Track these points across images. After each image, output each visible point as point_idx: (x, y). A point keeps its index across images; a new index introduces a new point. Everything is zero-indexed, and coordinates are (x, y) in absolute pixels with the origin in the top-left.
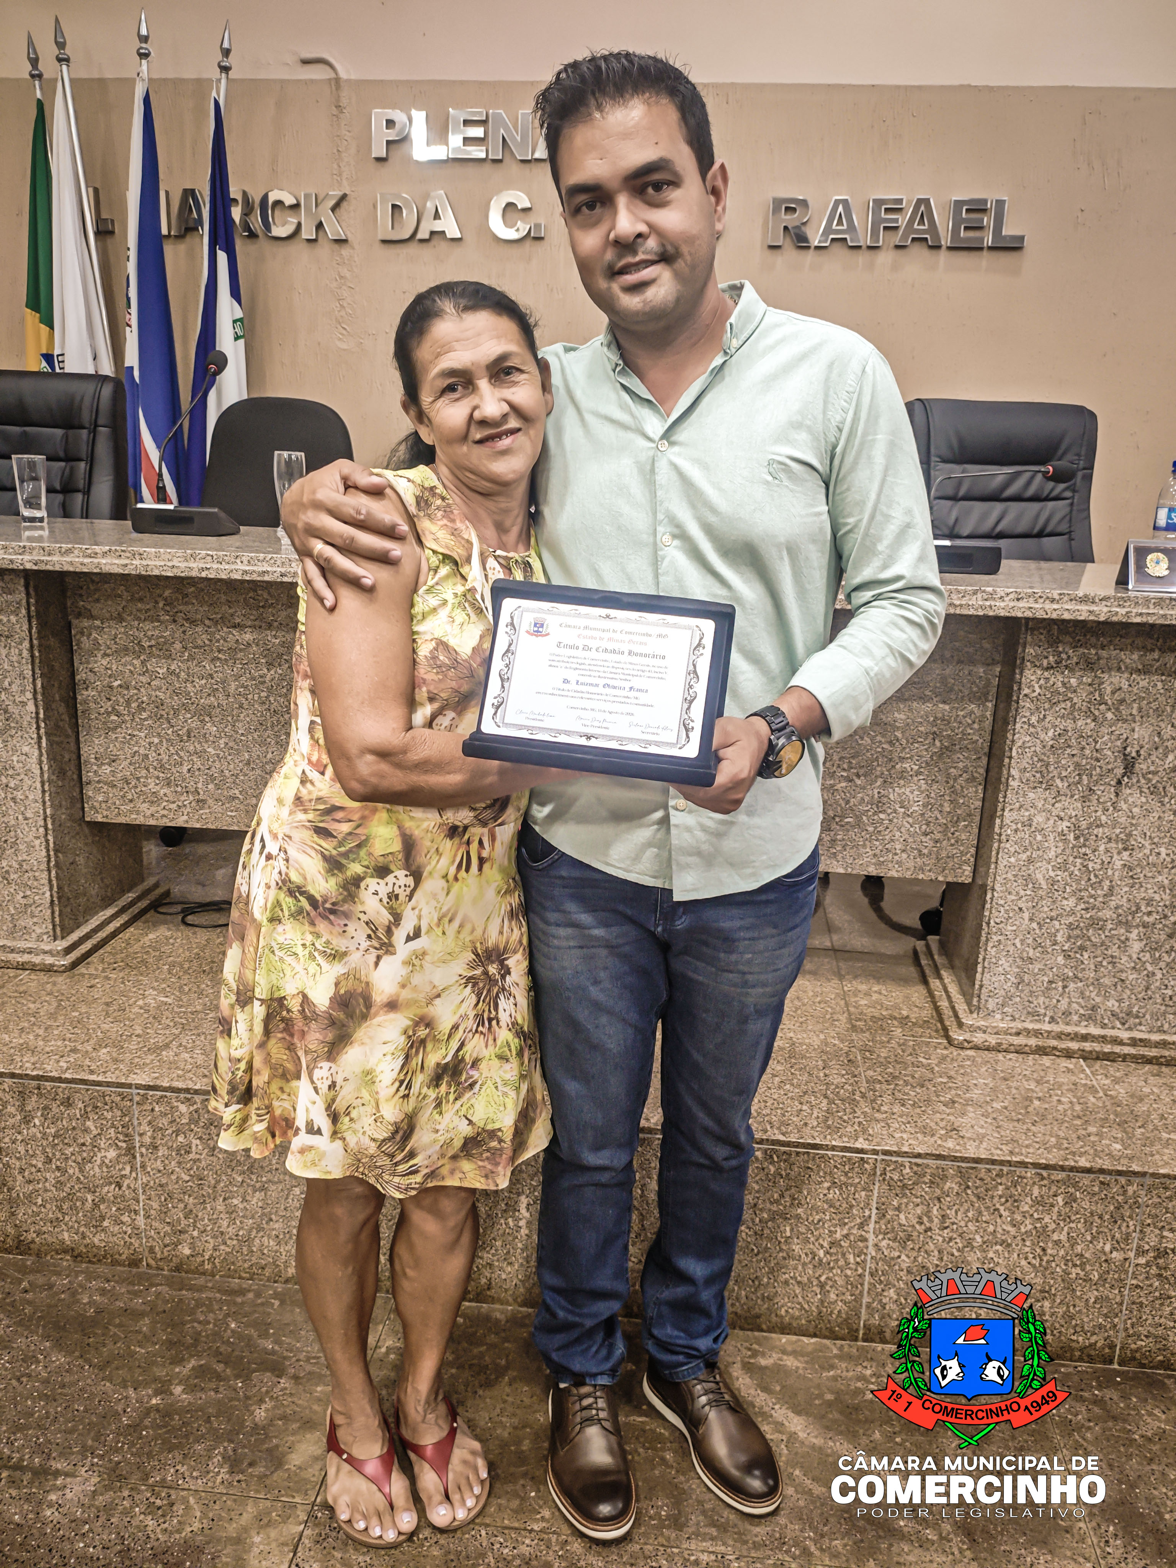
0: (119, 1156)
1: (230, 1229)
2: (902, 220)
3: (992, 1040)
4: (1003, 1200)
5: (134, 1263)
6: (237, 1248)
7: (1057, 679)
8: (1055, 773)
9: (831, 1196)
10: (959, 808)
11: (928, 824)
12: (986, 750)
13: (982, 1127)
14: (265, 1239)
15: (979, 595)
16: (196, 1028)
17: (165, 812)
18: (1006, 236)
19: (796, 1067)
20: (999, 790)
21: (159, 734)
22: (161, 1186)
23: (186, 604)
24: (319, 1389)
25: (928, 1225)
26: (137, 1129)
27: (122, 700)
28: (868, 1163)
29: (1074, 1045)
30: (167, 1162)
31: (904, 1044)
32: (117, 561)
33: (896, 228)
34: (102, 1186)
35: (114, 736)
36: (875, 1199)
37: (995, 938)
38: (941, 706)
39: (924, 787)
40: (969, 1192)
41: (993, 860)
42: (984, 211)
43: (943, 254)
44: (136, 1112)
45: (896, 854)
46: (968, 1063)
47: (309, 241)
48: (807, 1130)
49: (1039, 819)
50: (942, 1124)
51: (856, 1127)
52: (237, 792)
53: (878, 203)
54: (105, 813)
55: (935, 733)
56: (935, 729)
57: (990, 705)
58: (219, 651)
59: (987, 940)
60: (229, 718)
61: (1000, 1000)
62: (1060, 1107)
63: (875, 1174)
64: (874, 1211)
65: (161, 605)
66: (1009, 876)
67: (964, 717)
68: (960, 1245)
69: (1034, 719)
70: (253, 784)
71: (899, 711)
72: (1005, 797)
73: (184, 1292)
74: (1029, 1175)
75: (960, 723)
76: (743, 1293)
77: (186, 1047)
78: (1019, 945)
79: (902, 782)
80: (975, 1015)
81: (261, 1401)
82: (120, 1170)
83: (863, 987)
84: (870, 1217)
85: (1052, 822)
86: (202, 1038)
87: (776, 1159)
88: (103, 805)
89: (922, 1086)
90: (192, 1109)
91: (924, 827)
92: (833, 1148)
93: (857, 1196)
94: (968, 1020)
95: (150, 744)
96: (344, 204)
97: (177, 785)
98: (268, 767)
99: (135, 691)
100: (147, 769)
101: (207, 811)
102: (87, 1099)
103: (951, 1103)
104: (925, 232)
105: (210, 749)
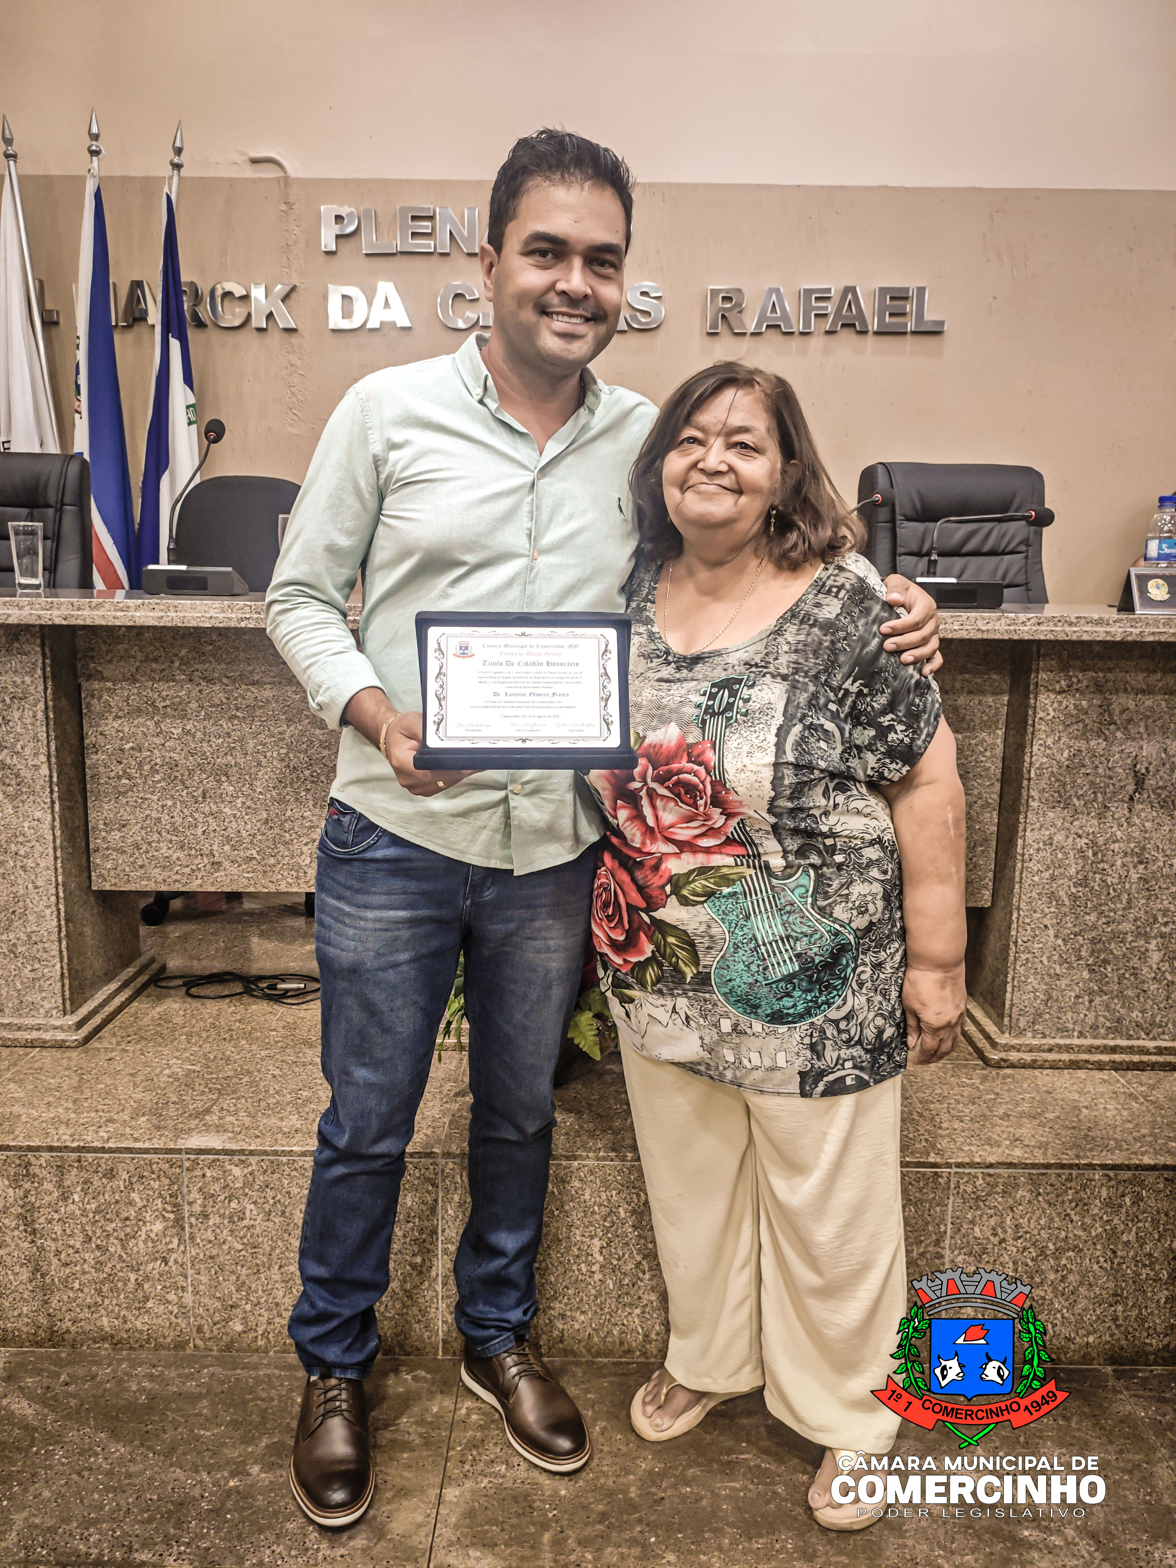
0: (166, 1228)
1: (286, 1300)
2: (830, 308)
3: (1028, 1057)
4: (1073, 1204)
5: (180, 1345)
7: (1070, 702)
8: (1072, 792)
10: (976, 834)
12: (999, 776)
13: (1042, 1136)
15: (1003, 621)
16: (234, 1092)
17: (178, 877)
18: (928, 322)
20: (1019, 813)
21: (172, 797)
22: (211, 1257)
23: (203, 662)
24: (405, 1455)
25: (1002, 1236)
26: (187, 1197)
27: (133, 763)
28: (942, 1177)
29: (1104, 1058)
30: (218, 1231)
31: (943, 1068)
33: (825, 315)
34: (148, 1262)
35: (124, 801)
36: (950, 1213)
37: (1023, 956)
40: (1040, 1199)
41: (1017, 880)
42: (906, 298)
43: (870, 339)
44: (186, 1180)
46: (1009, 1080)
47: (260, 330)
49: (1059, 837)
50: (1005, 1136)
51: (924, 1144)
52: (254, 852)
53: (808, 292)
54: (113, 881)
57: (1000, 732)
58: (237, 709)
59: (1016, 959)
60: (247, 777)
61: (1031, 1018)
62: (1109, 1114)
63: (949, 1188)
64: (950, 1226)
65: (177, 664)
66: (1034, 894)
67: (977, 745)
68: (1034, 1254)
69: (1049, 741)
72: (1026, 818)
73: (239, 1371)
74: (1097, 1177)
75: (974, 751)
77: (228, 1111)
78: (1046, 962)
80: (1007, 1035)
82: (167, 1244)
84: (945, 1232)
85: (1071, 839)
86: (243, 1101)
88: (112, 873)
89: (974, 1104)
90: (246, 1171)
93: (932, 1211)
94: (1003, 1039)
95: (163, 806)
96: (294, 295)
97: (191, 848)
98: (287, 826)
99: (148, 753)
100: (159, 833)
101: (223, 873)
102: (132, 1169)
103: (1006, 1116)
104: (854, 317)
105: (227, 810)
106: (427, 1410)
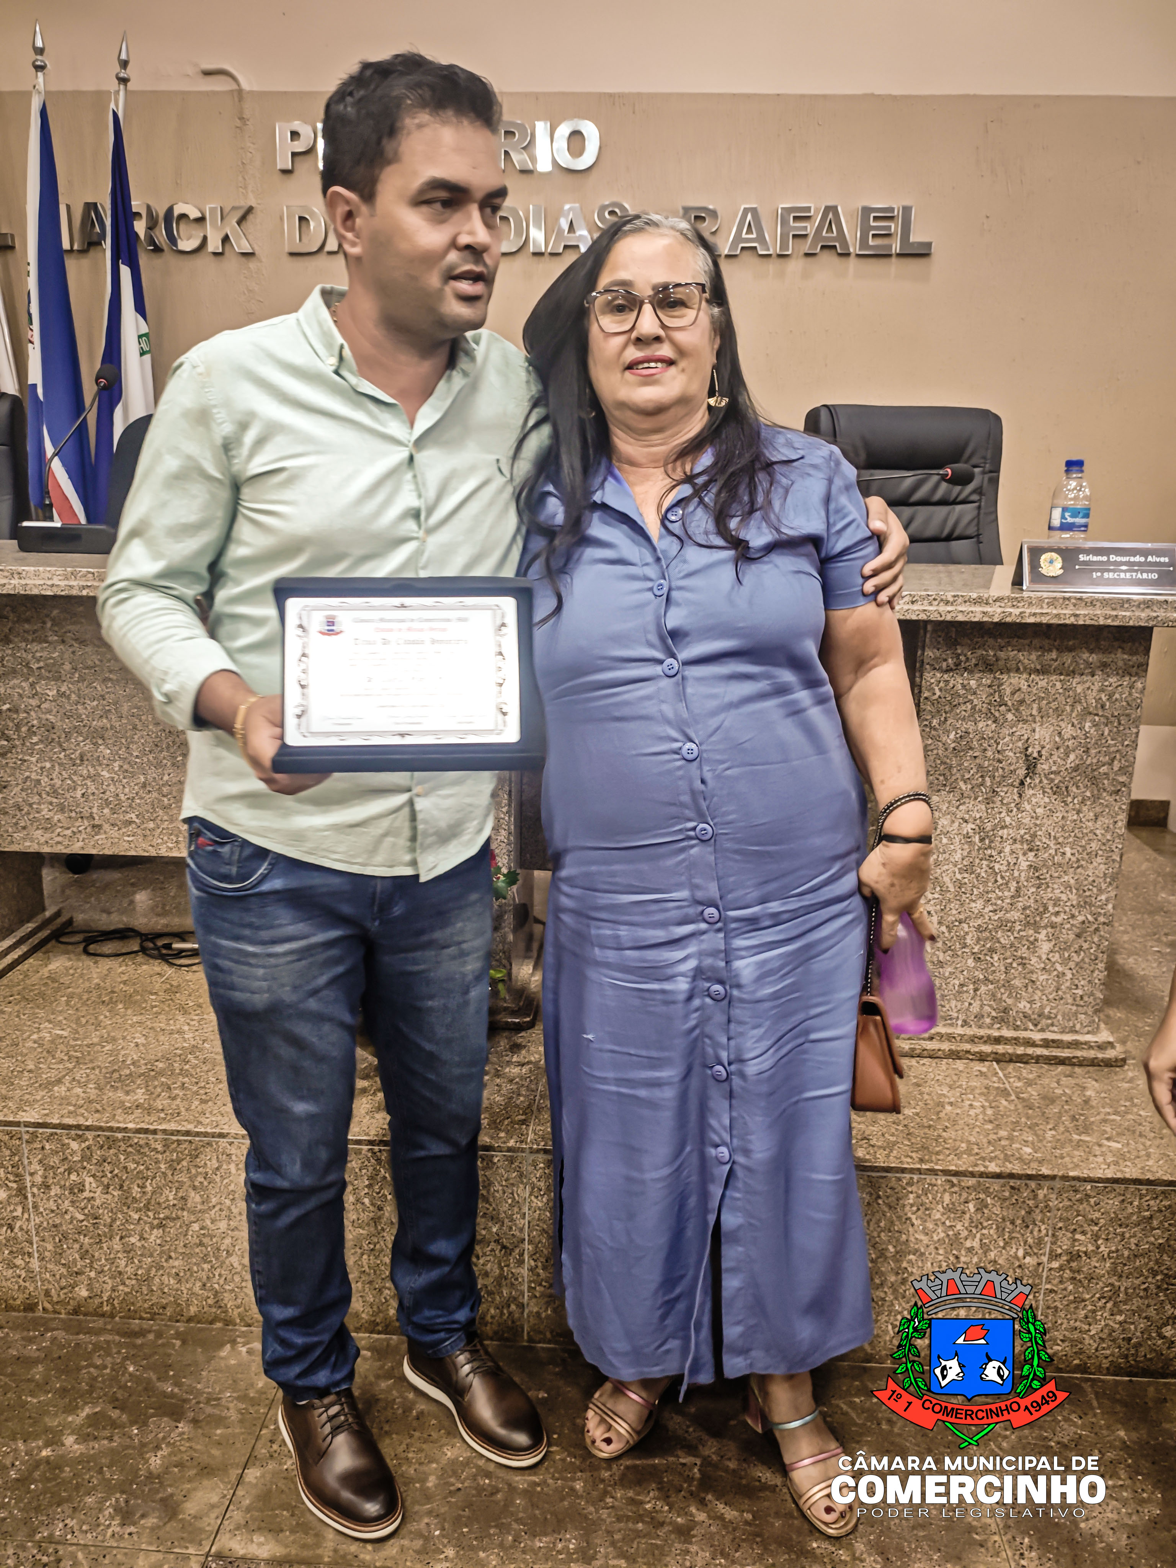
0: (9, 1197)
1: (128, 1269)
2: (810, 228)
4: (915, 1208)
5: (30, 1307)
6: (136, 1288)
7: (957, 681)
13: (893, 1135)
14: (165, 1278)
16: (92, 1061)
17: (60, 839)
18: (914, 243)
21: (51, 759)
22: (55, 1226)
24: (219, 1432)
26: (27, 1168)
27: (11, 724)
29: (987, 1048)
30: (60, 1201)
33: (805, 236)
40: (880, 1201)
42: (891, 219)
43: (852, 262)
44: (26, 1151)
47: (215, 254)
49: (945, 822)
52: (133, 816)
53: (786, 211)
58: (111, 672)
60: (123, 741)
62: (972, 1112)
65: (49, 625)
69: (935, 722)
70: (149, 808)
73: (81, 1336)
74: (939, 1182)
77: (79, 1082)
81: (158, 1448)
82: (11, 1211)
85: (956, 824)
86: (97, 1071)
90: (83, 1145)
95: (42, 768)
97: (71, 811)
98: (165, 790)
99: (25, 715)
100: (40, 795)
101: (103, 836)
104: (834, 239)
105: (104, 773)
106: (252, 1385)
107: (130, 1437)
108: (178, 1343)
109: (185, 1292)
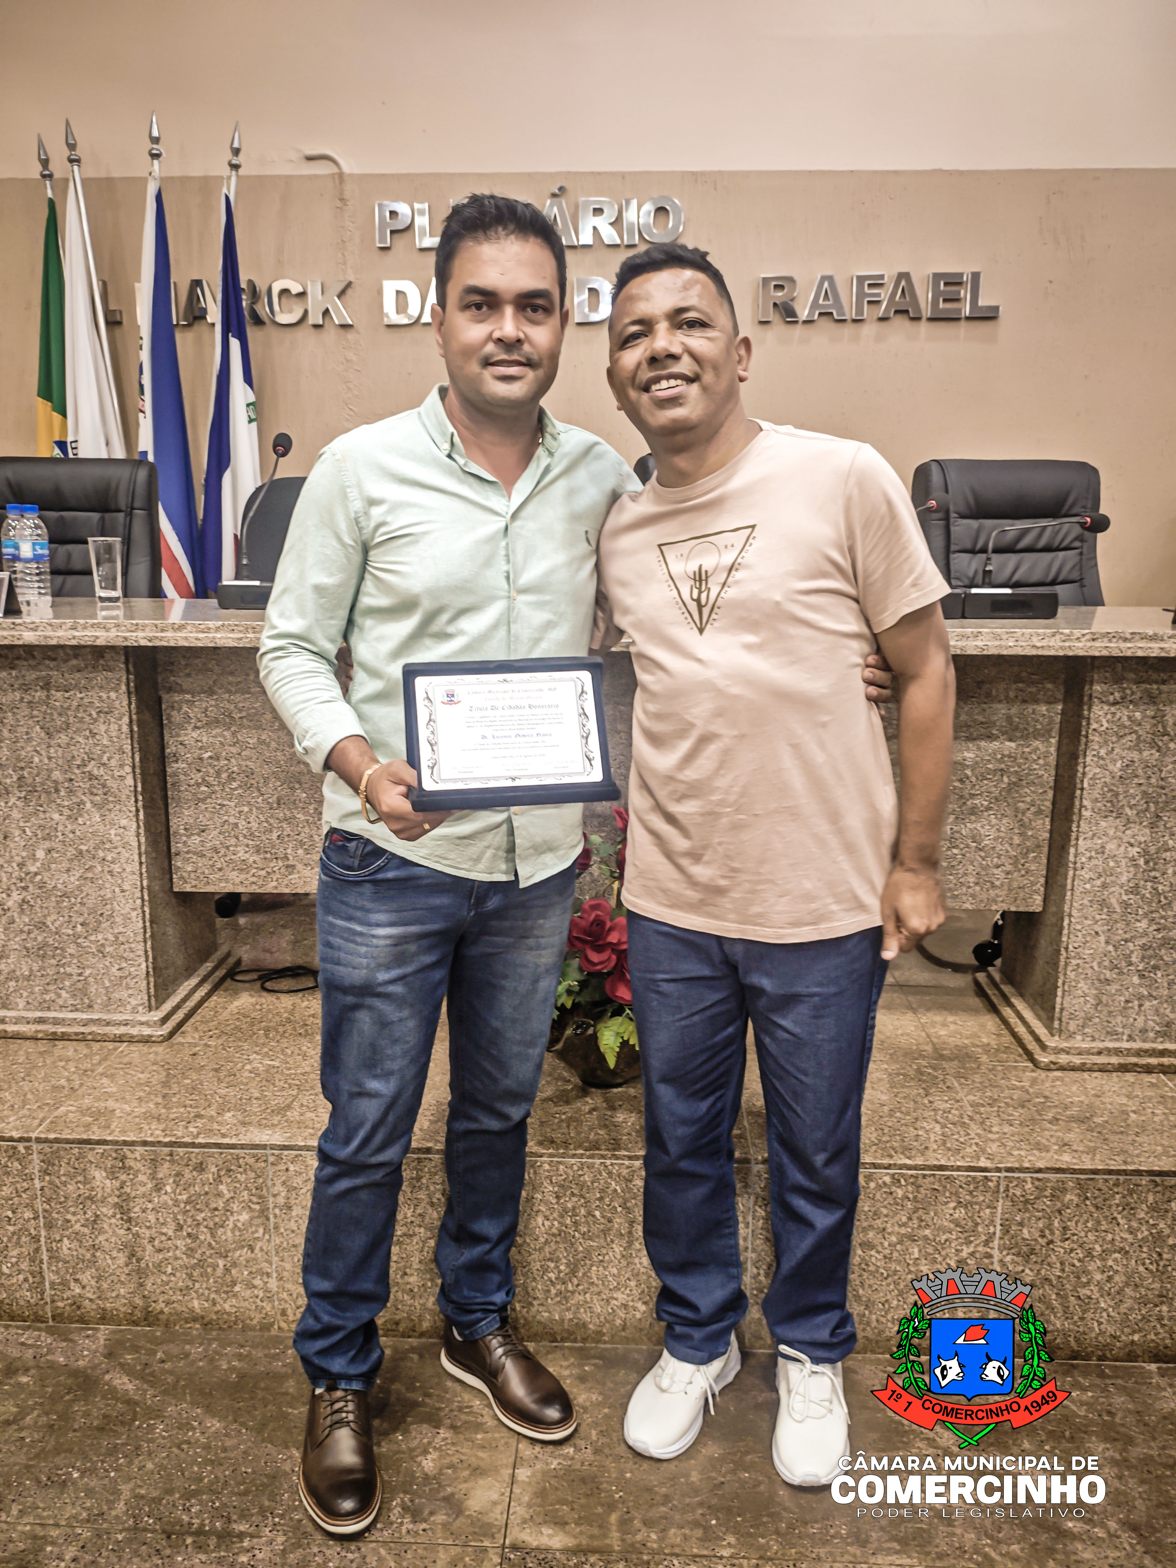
0: (252, 1218)
2: (884, 295)
3: (1077, 1060)
4: (1120, 1208)
5: (265, 1327)
7: (1123, 714)
8: (1125, 802)
9: (956, 1216)
10: (1028, 839)
11: (999, 858)
12: (1052, 784)
13: (1090, 1141)
15: (1058, 637)
16: (312, 1089)
17: (254, 879)
18: (982, 307)
19: (901, 1095)
20: (1072, 821)
21: (249, 803)
22: (294, 1246)
25: (1050, 1237)
26: (271, 1190)
27: (212, 771)
28: (991, 1181)
29: (1153, 1061)
31: (993, 1069)
32: (231, 635)
33: (879, 302)
34: (235, 1250)
35: (204, 806)
36: (999, 1215)
37: (1074, 962)
38: (1007, 743)
39: (994, 821)
40: (1088, 1202)
41: (1069, 887)
42: (961, 284)
43: (924, 325)
44: (270, 1173)
45: (969, 887)
46: (1058, 1083)
47: (316, 326)
48: (929, 1153)
49: (1111, 846)
50: (1053, 1140)
51: (975, 1148)
53: (861, 279)
54: (194, 883)
55: (1002, 770)
56: (1003, 766)
57: (1053, 741)
59: (1066, 964)
61: (1080, 1022)
62: (1156, 1119)
63: (998, 1192)
64: (999, 1228)
66: (1085, 902)
67: (1030, 753)
68: (1081, 1255)
69: (1103, 752)
71: (968, 750)
72: (1078, 827)
74: (1144, 1182)
75: (1026, 759)
76: (874, 1317)
77: (308, 1108)
78: (1096, 968)
79: (973, 818)
80: (1057, 1038)
81: (426, 1452)
82: (253, 1233)
83: (938, 1018)
84: (994, 1233)
85: (1123, 848)
87: (903, 1182)
88: (192, 875)
89: (1023, 1107)
91: (995, 860)
92: (959, 1169)
93: (982, 1214)
94: (1052, 1042)
95: (240, 812)
96: (350, 291)
97: (266, 852)
99: (226, 762)
100: (237, 838)
101: (296, 876)
102: (220, 1163)
103: (1055, 1120)
104: (907, 303)
107: (397, 1443)
108: (415, 1357)
109: (418, 1307)
